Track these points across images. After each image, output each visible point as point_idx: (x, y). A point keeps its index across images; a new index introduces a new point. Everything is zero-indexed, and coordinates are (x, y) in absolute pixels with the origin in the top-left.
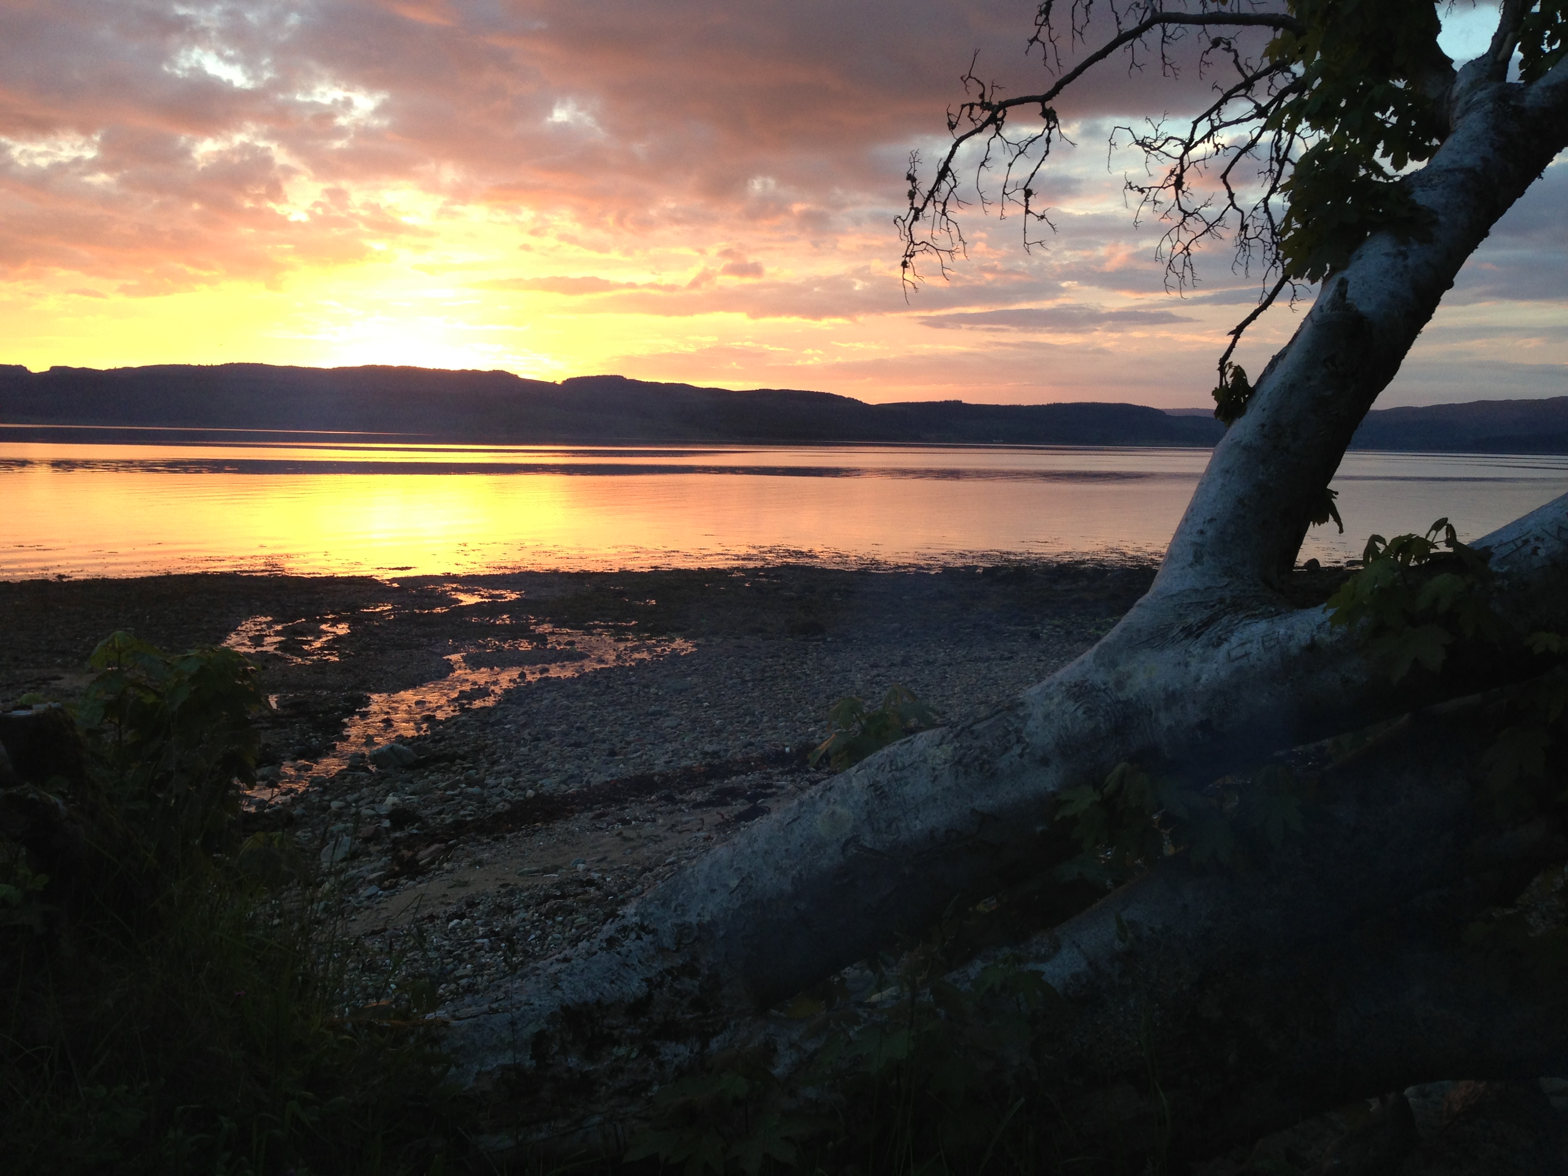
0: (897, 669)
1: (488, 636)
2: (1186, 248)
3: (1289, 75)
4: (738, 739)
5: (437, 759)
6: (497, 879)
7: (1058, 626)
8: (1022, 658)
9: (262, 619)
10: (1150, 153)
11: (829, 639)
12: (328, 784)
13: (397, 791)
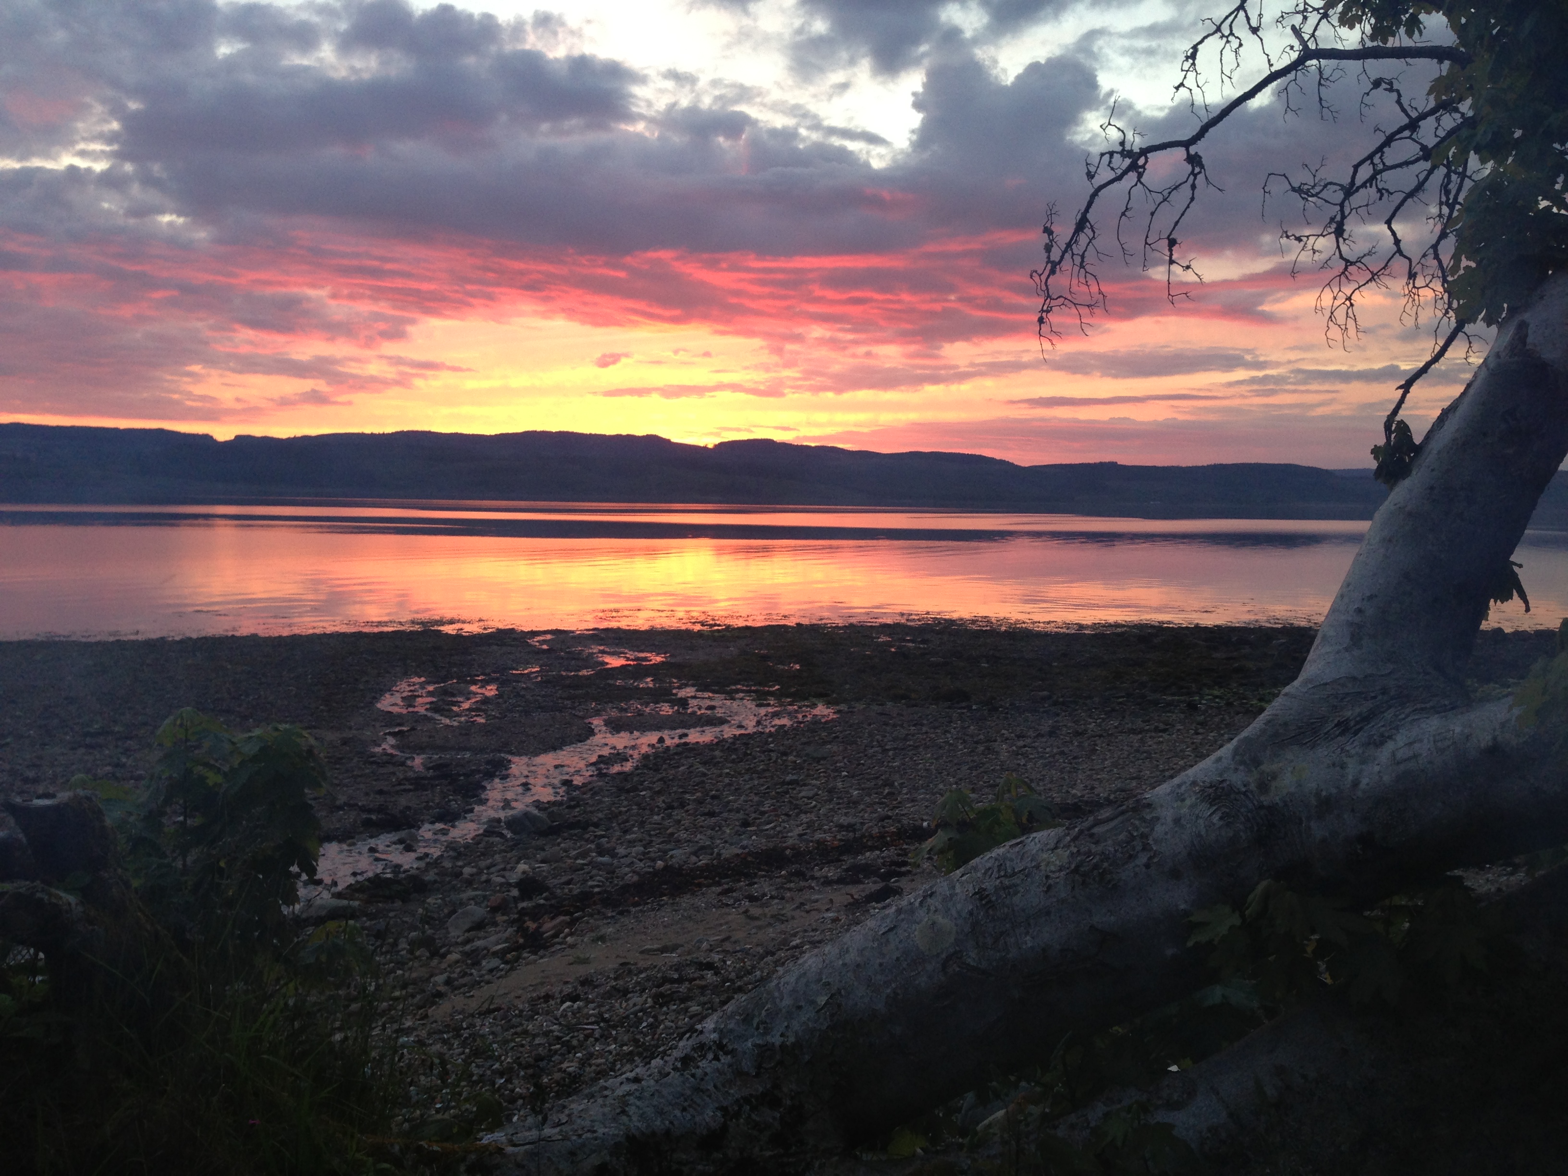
0: (1044, 740)
1: (631, 700)
2: (1349, 299)
3: (1457, 116)
4: (875, 811)
5: (572, 826)
6: (618, 956)
7: (1217, 697)
8: (1179, 730)
9: (416, 680)
10: (1307, 200)
11: (974, 707)
12: (462, 849)
13: (528, 858)
